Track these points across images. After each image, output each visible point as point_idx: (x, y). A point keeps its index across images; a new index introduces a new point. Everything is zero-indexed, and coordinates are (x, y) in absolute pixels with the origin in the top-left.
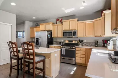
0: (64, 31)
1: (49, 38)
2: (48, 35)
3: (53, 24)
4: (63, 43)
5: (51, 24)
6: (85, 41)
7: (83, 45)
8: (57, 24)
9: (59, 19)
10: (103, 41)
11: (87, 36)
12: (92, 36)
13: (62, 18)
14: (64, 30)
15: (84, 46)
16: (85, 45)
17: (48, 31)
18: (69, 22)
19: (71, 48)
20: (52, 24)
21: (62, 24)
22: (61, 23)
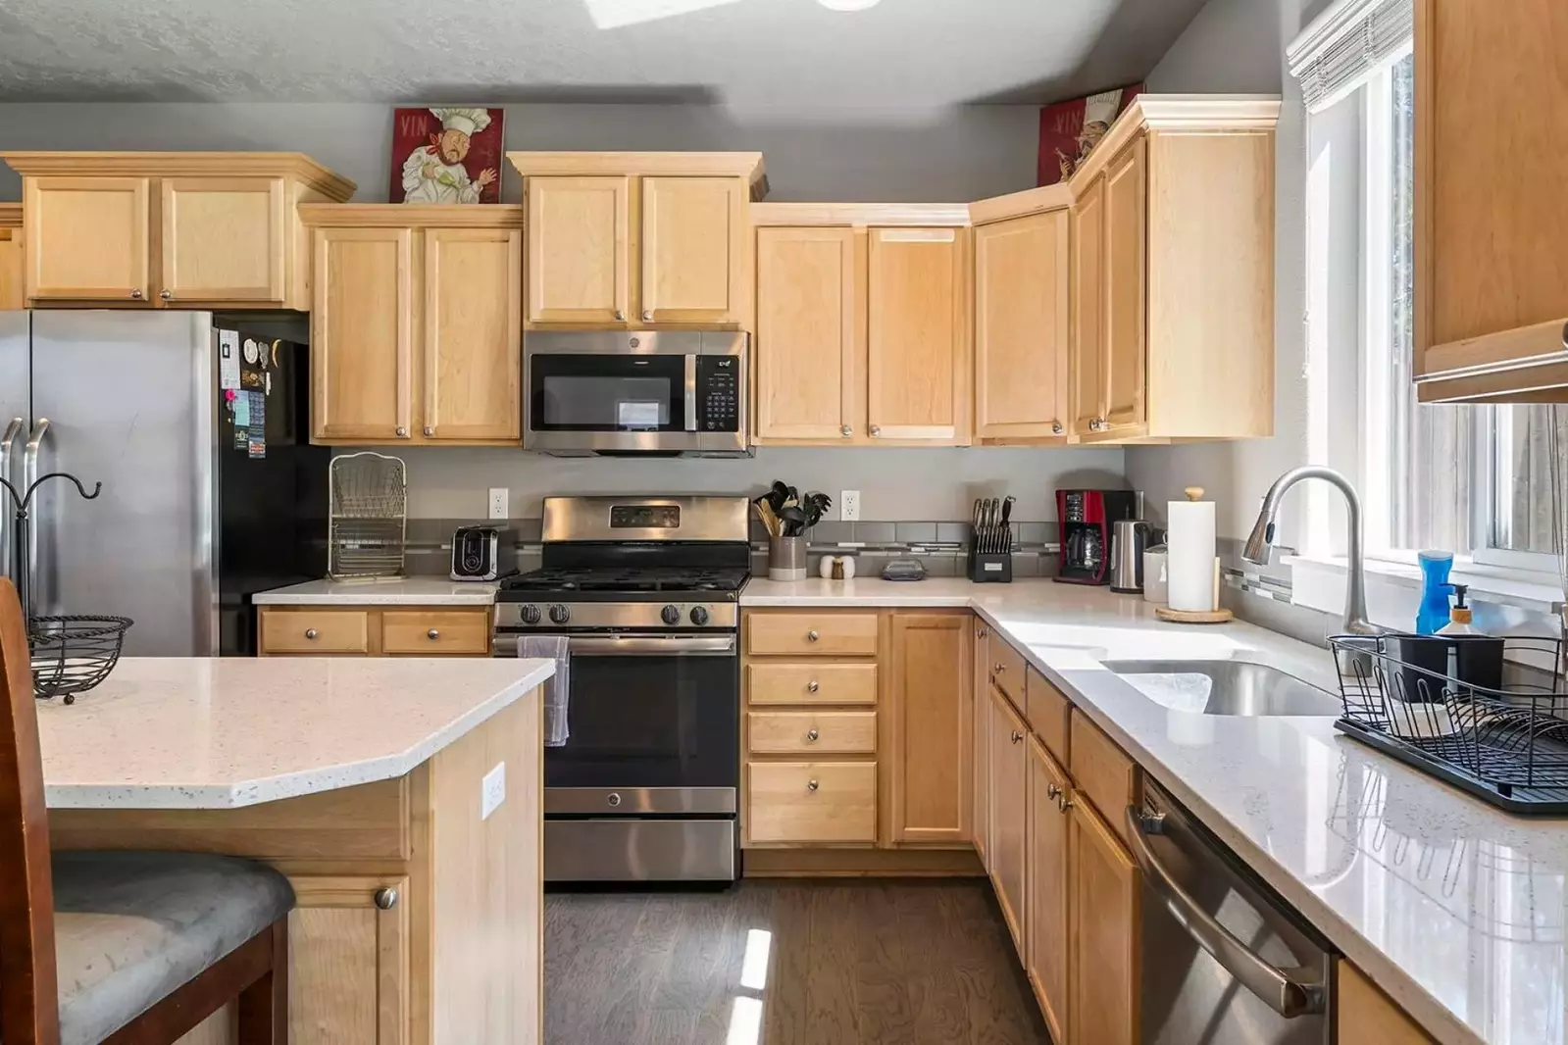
0: (543, 331)
1: (257, 448)
2: (223, 398)
3: (332, 189)
4: (511, 538)
5: (288, 192)
6: (848, 507)
7: (827, 564)
8: (397, 194)
9: (437, 126)
10: (1063, 498)
11: (887, 432)
12: (944, 434)
13: (498, 103)
14: (536, 313)
15: (837, 573)
16: (849, 564)
17: (224, 317)
18: (624, 186)
19: (671, 628)
20: (299, 189)
21: (499, 212)
22: (488, 196)
